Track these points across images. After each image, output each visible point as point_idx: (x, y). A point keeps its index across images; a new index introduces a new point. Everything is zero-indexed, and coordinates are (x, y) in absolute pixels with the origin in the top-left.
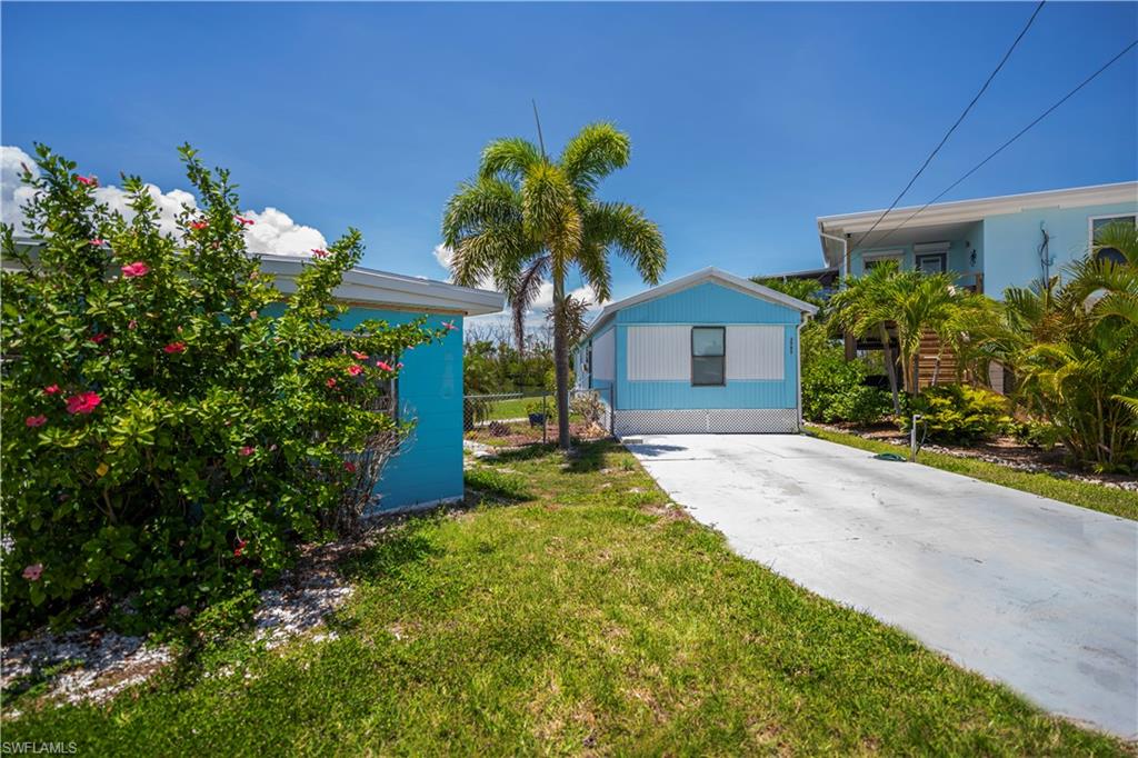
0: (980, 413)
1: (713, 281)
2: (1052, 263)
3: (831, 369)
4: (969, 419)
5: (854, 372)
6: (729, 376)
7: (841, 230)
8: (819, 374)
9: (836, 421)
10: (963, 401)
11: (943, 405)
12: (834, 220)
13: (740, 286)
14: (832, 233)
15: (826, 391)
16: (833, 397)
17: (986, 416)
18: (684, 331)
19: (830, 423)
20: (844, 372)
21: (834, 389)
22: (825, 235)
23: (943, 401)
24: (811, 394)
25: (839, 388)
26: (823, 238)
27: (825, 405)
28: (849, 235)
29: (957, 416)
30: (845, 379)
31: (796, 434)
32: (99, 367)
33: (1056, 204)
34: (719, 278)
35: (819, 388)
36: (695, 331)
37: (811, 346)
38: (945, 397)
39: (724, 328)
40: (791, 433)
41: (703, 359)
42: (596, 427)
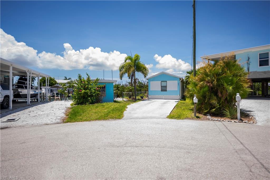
6: (168, 89)
7: (207, 58)
13: (168, 74)
18: (160, 82)
32: (82, 88)
33: (251, 51)
34: (164, 73)
39: (166, 81)
41: (163, 87)
42: (147, 98)
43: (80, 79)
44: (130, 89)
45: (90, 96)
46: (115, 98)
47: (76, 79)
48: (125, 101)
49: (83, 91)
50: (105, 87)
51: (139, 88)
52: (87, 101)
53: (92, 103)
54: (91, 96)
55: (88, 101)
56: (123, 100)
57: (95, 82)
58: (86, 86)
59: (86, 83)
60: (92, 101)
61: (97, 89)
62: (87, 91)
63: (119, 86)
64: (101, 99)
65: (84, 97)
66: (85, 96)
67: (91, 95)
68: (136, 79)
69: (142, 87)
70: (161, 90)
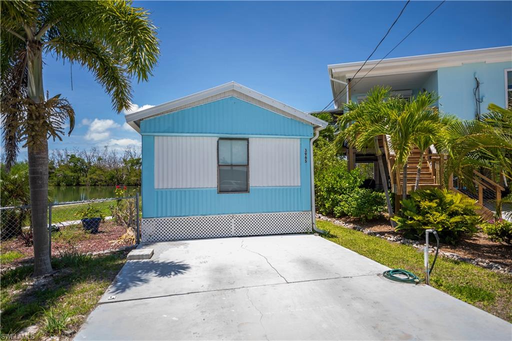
0: (462, 215)
1: (235, 95)
2: (482, 101)
3: (339, 176)
4: (453, 220)
5: (355, 178)
6: (252, 183)
7: (344, 76)
8: (330, 179)
9: (343, 215)
10: (445, 203)
11: (430, 208)
12: (340, 67)
13: (259, 101)
14: (338, 78)
15: (336, 192)
16: (341, 197)
17: (467, 217)
18: (211, 141)
19: (340, 217)
20: (348, 178)
21: (341, 191)
22: (333, 79)
23: (431, 204)
24: (324, 194)
25: (345, 190)
26: (332, 82)
27: (336, 203)
28: (349, 80)
29: (444, 217)
30: (349, 183)
31: (311, 233)
33: (483, 60)
34: (240, 93)
35: (331, 190)
36: (221, 141)
37: (325, 159)
38: (431, 201)
39: (247, 140)
40: (306, 233)
41: (229, 168)
44: (14, 182)
51: (71, 174)
69: (81, 170)
70: (212, 182)
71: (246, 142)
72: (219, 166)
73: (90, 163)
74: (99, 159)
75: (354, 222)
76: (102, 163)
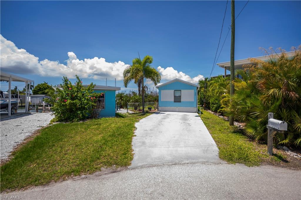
1: (177, 81)
6: (182, 100)
7: (224, 66)
12: (223, 63)
13: (183, 82)
18: (172, 91)
28: (226, 67)
32: (67, 98)
36: (175, 91)
40: (195, 112)
41: (177, 97)
42: (157, 110)
43: (67, 84)
44: (136, 99)
45: (79, 109)
46: (118, 109)
47: (61, 84)
48: (130, 114)
49: (69, 101)
50: (103, 96)
52: (75, 116)
53: (84, 119)
54: (82, 109)
55: (77, 116)
56: (128, 113)
57: (89, 89)
58: (74, 94)
59: (75, 89)
60: (83, 115)
61: (92, 98)
62: (74, 101)
63: (122, 96)
64: (98, 113)
65: (71, 110)
66: (73, 108)
67: (82, 107)
68: (145, 87)
70: (173, 100)
71: (180, 91)
72: (174, 96)
73: (148, 94)
74: (151, 92)
75: (214, 111)
76: (152, 94)
